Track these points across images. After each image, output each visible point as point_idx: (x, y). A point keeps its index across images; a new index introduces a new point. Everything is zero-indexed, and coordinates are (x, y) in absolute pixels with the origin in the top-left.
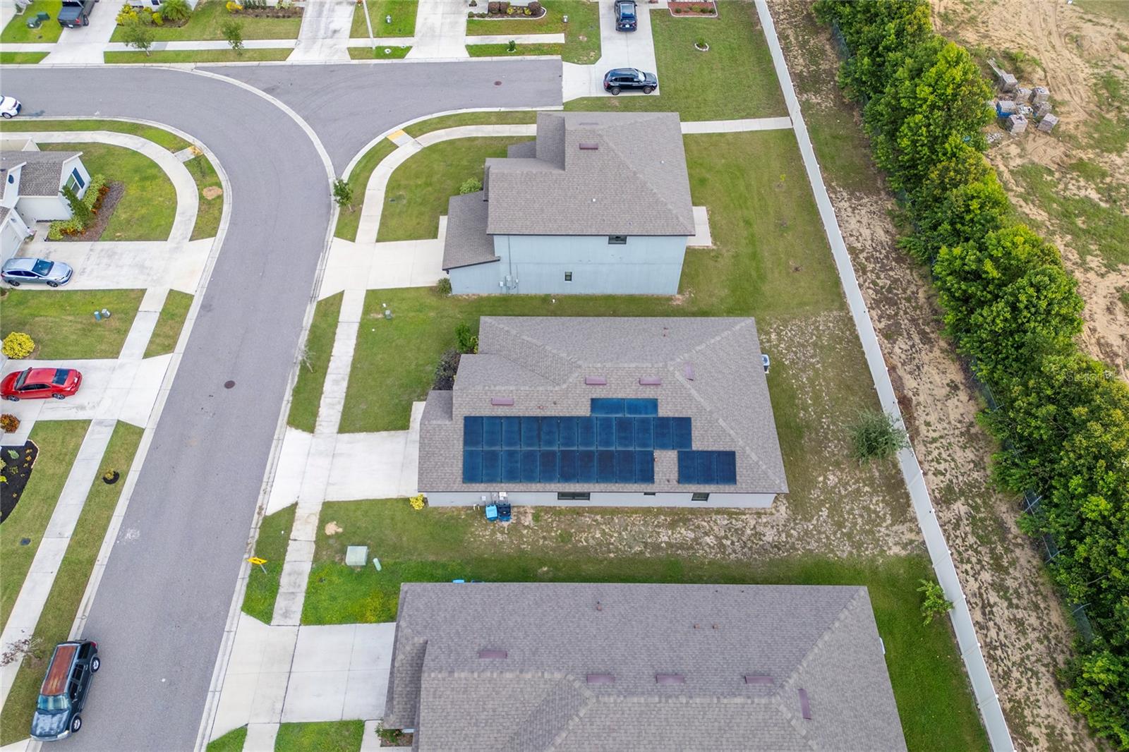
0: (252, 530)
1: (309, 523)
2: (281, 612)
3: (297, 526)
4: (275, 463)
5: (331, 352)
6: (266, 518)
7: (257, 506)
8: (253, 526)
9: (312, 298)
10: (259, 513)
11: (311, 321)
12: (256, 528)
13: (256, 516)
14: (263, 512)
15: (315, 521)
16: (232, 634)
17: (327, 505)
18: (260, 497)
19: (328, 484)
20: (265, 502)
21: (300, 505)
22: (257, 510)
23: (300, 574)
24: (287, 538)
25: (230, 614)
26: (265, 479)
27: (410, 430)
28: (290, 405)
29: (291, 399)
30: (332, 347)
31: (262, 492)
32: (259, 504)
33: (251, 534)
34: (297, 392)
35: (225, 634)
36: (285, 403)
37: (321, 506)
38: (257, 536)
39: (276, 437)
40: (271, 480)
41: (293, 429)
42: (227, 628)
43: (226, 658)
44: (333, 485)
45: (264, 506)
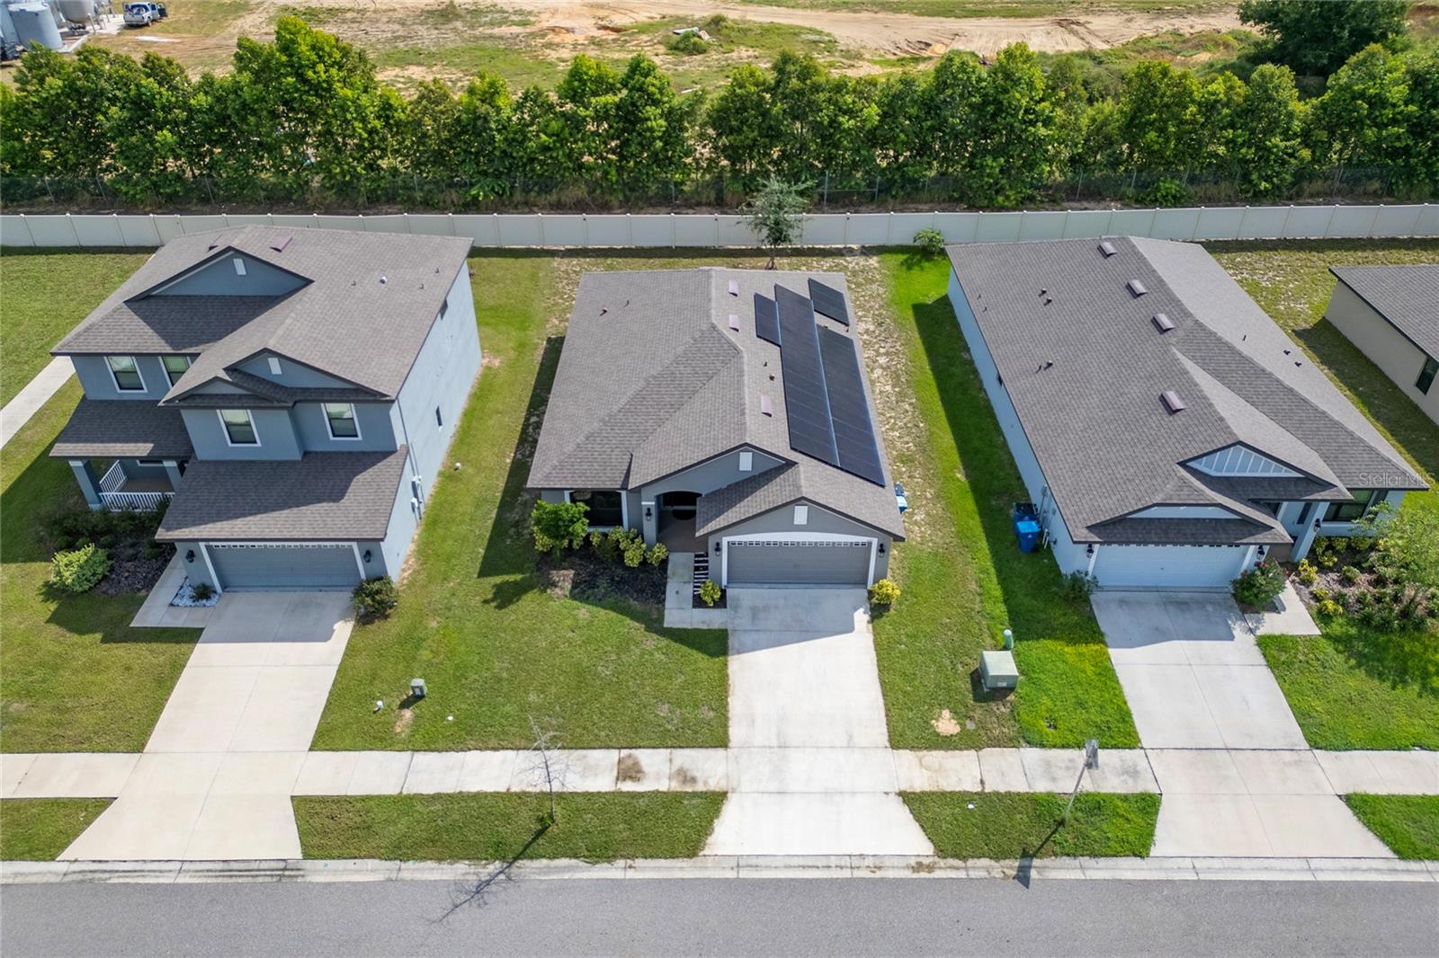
0: (973, 874)
1: (940, 766)
2: (1130, 781)
3: (950, 784)
4: (801, 862)
5: (496, 795)
6: (941, 852)
7: (915, 876)
8: (962, 874)
9: (284, 871)
10: (930, 868)
11: (371, 863)
12: (966, 869)
13: (938, 874)
14: (926, 861)
15: (935, 757)
16: (1198, 863)
17: (897, 741)
18: (890, 874)
19: (850, 746)
20: (903, 862)
21: (905, 787)
22: (924, 875)
23: (1048, 764)
24: (982, 797)
25: (1162, 876)
26: (846, 874)
27: (730, 627)
28: (639, 862)
29: (621, 863)
30: (476, 796)
31: (879, 874)
32: (908, 874)
33: (983, 874)
34: (600, 852)
35: (1202, 877)
36: (631, 874)
37: (902, 752)
38: (985, 862)
39: (731, 875)
40: (843, 862)
41: (710, 840)
42: (1192, 877)
43: (1245, 863)
44: (851, 737)
45: (913, 862)
